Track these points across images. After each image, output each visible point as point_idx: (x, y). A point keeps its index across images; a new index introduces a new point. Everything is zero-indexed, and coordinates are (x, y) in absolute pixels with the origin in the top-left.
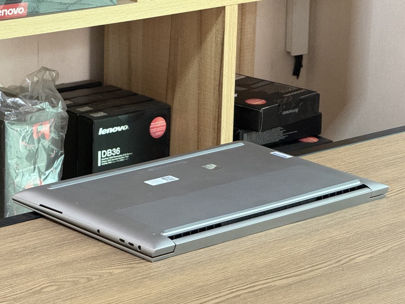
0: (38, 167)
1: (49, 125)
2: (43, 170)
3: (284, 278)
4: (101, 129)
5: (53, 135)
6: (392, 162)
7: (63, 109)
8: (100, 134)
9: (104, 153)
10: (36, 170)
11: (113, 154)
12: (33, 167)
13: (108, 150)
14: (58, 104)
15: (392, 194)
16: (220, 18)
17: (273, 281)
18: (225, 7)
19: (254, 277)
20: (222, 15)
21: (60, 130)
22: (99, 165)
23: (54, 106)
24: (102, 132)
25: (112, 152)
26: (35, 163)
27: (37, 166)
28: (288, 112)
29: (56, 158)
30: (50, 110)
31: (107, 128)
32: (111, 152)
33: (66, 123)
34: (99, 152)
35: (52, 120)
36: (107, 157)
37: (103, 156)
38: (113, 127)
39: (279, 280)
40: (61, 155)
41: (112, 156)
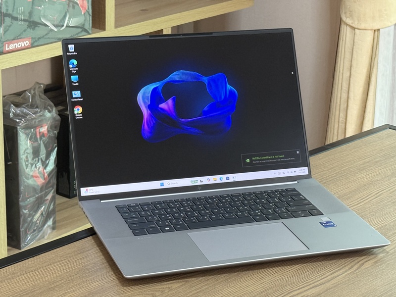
0: (41, 158)
1: (47, 127)
2: (44, 160)
5: (51, 134)
6: (363, 166)
7: (56, 113)
10: (40, 161)
12: (37, 159)
14: (53, 110)
15: (372, 198)
21: (54, 129)
23: (50, 112)
26: (38, 156)
27: (40, 158)
29: (52, 150)
30: (48, 115)
33: (59, 123)
35: (49, 123)
40: (55, 148)
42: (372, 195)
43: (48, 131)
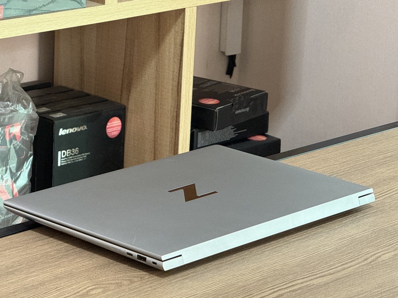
0: (10, 168)
1: (20, 127)
2: (14, 170)
3: (320, 277)
4: (61, 129)
5: (26, 138)
7: (33, 110)
8: (60, 134)
9: (64, 153)
10: (8, 171)
11: (72, 154)
12: (4, 168)
13: (68, 151)
14: (29, 105)
16: (180, 20)
17: (310, 280)
18: (185, 9)
19: (290, 277)
20: (181, 16)
21: (30, 131)
22: (59, 165)
23: (25, 107)
24: (62, 132)
25: (72, 152)
26: (7, 164)
27: (8, 167)
28: (240, 111)
29: (26, 159)
30: (22, 111)
31: (67, 129)
32: (70, 152)
33: (36, 124)
34: (59, 152)
35: (23, 121)
36: (66, 157)
37: (63, 157)
38: (72, 128)
39: (315, 279)
40: (30, 156)
41: (71, 156)
42: (393, 190)
43: (22, 133)
